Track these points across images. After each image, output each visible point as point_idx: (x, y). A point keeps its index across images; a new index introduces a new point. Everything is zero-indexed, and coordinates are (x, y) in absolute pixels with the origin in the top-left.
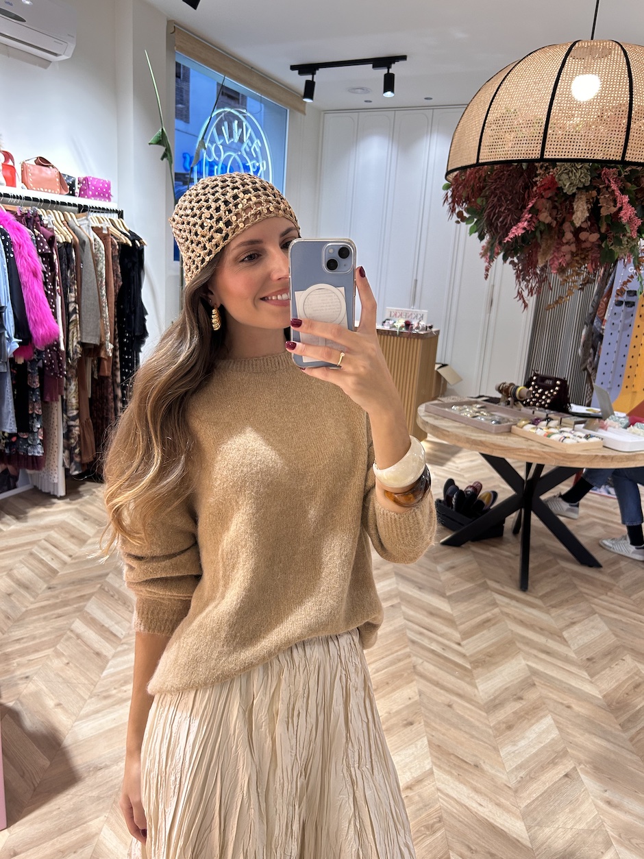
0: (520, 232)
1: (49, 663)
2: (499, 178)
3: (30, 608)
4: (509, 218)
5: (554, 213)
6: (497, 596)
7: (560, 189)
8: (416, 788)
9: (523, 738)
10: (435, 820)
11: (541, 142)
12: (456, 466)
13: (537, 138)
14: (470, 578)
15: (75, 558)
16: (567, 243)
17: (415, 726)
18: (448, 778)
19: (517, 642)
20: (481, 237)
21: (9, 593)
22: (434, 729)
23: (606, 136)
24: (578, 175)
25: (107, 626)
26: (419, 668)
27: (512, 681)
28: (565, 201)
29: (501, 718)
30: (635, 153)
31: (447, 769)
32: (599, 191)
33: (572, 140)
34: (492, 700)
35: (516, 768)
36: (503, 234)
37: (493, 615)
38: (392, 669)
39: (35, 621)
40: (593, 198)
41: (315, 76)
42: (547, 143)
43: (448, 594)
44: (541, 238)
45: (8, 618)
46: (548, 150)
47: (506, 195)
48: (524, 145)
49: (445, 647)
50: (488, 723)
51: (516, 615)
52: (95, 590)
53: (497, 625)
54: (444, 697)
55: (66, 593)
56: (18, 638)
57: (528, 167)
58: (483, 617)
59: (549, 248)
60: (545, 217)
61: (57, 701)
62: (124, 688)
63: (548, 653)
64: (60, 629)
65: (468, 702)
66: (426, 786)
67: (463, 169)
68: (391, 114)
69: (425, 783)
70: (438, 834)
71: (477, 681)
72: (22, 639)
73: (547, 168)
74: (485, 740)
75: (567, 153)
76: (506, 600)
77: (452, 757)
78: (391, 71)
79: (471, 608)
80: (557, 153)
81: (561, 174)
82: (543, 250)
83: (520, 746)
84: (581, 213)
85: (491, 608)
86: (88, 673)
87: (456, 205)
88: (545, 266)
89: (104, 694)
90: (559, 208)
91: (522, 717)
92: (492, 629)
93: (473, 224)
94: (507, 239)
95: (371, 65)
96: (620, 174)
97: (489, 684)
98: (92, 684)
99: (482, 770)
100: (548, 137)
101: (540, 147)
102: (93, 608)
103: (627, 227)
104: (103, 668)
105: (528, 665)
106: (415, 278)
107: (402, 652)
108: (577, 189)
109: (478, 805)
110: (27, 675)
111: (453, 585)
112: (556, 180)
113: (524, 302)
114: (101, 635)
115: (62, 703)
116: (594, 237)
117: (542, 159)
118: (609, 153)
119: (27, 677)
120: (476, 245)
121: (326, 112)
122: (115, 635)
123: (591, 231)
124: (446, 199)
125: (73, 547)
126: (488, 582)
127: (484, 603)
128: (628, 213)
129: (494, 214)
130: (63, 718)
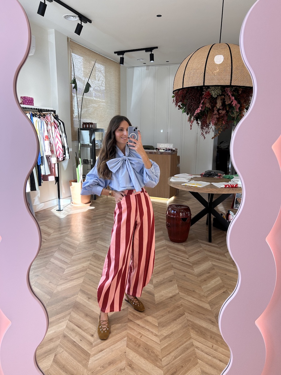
0: (199, 111)
1: (45, 271)
2: (191, 93)
4: (195, 106)
5: (211, 103)
6: (202, 245)
7: (212, 96)
8: (174, 297)
9: (210, 283)
10: (180, 305)
13: (202, 79)
15: (47, 240)
16: (215, 114)
17: (172, 282)
18: (184, 294)
19: (208, 257)
20: (188, 114)
22: (179, 282)
23: (224, 77)
24: (217, 91)
25: (63, 260)
26: (174, 266)
27: (206, 268)
28: (214, 100)
29: (202, 278)
30: (234, 82)
31: (184, 292)
33: (213, 79)
34: (199, 274)
35: (207, 291)
36: (194, 113)
37: (200, 250)
38: (165, 266)
40: (223, 98)
41: (124, 55)
42: (205, 80)
44: (207, 113)
46: (206, 83)
48: (198, 81)
49: (183, 260)
50: (198, 280)
51: (208, 249)
52: (56, 250)
53: (202, 253)
54: (183, 273)
57: (200, 89)
58: (197, 250)
59: (210, 117)
60: (208, 105)
61: (49, 281)
62: (72, 277)
63: (219, 260)
64: (46, 261)
65: (191, 275)
66: (177, 297)
67: (179, 90)
71: (194, 269)
73: (207, 89)
75: (211, 84)
77: (186, 289)
79: (192, 248)
80: (209, 84)
81: (211, 91)
82: (208, 117)
83: (208, 285)
84: (219, 104)
85: (199, 248)
86: (58, 273)
87: (177, 103)
89: (65, 279)
90: (212, 102)
91: (210, 278)
92: (199, 254)
93: (184, 109)
95: (145, 51)
96: (231, 90)
97: (197, 270)
99: (196, 292)
100: (205, 78)
101: (203, 82)
102: (56, 254)
103: (235, 108)
104: (64, 272)
105: (212, 264)
107: (168, 262)
108: (217, 96)
110: (38, 275)
112: (210, 93)
113: (204, 136)
114: (61, 263)
116: (224, 112)
117: (204, 86)
118: (226, 83)
120: (186, 117)
121: (129, 68)
122: (66, 262)
123: (223, 110)
124: (174, 101)
125: (46, 236)
126: (198, 240)
127: (197, 246)
128: (235, 103)
129: (190, 105)
130: (52, 285)
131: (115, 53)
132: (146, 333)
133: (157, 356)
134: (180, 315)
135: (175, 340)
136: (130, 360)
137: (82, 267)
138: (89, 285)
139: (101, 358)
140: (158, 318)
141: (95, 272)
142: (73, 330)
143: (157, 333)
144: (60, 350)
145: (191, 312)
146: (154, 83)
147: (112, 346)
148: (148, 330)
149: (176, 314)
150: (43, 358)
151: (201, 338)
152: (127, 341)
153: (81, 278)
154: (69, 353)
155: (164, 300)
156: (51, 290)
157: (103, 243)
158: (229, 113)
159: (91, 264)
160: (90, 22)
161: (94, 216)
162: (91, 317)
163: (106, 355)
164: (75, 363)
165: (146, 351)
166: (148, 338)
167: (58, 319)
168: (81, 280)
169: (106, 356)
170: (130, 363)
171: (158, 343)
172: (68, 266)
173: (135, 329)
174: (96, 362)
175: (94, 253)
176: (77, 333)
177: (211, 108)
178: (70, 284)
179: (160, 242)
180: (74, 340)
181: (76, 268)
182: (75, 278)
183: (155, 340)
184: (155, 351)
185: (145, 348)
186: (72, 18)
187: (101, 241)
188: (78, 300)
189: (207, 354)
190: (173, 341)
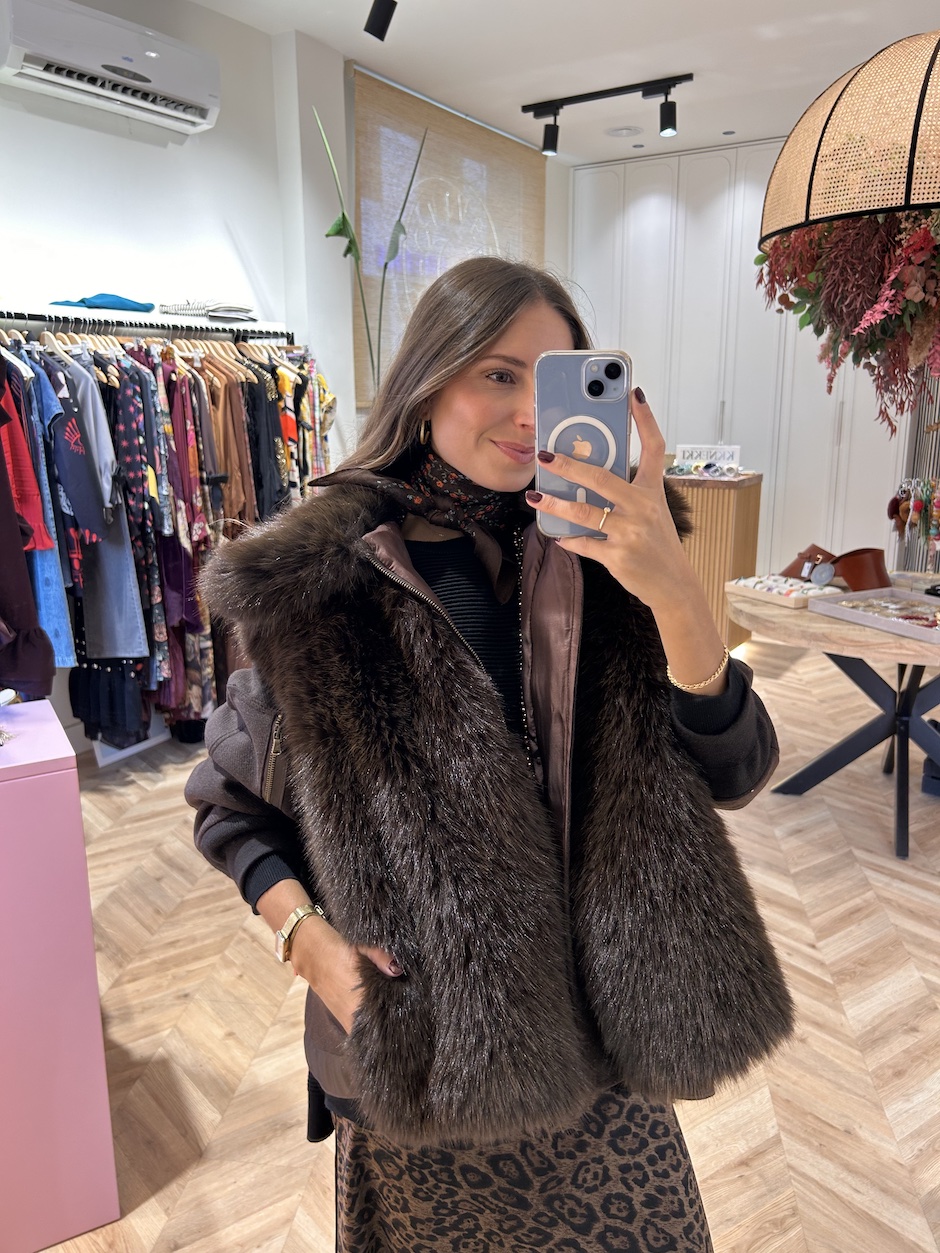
0: (879, 318)
1: (216, 976)
2: (841, 240)
3: (187, 898)
4: (860, 299)
5: (932, 285)
6: (869, 873)
8: (755, 1163)
9: (920, 1090)
10: (786, 1213)
11: (905, 180)
12: (798, 677)
13: (898, 176)
14: (828, 847)
18: (805, 1149)
19: (904, 943)
20: (819, 331)
21: (157, 877)
22: (780, 1075)
27: (899, 1003)
29: (884, 1060)
31: (803, 1136)
34: (868, 1032)
35: (912, 1136)
36: (851, 324)
37: (865, 901)
41: (558, 118)
42: (914, 181)
43: (793, 871)
44: (912, 323)
45: (158, 912)
46: (917, 191)
47: (855, 264)
48: (879, 187)
49: (792, 951)
50: (864, 1067)
51: (901, 901)
53: (873, 918)
56: (173, 939)
57: (886, 220)
58: (851, 904)
59: (926, 339)
60: (915, 293)
61: (228, 1029)
65: (831, 1036)
66: (770, 1161)
67: (787, 230)
68: (673, 161)
69: (770, 1157)
70: (792, 1234)
71: (843, 1003)
72: (178, 941)
73: (916, 219)
74: (860, 1092)
76: (886, 879)
77: (809, 1118)
78: (670, 99)
79: (830, 892)
80: (931, 195)
81: (937, 227)
82: (917, 342)
83: (916, 1102)
85: (861, 891)
86: (269, 990)
87: (777, 286)
88: (921, 369)
89: (293, 1020)
91: (918, 1057)
92: (864, 923)
93: (804, 312)
94: (857, 329)
95: (640, 93)
97: (859, 1010)
98: (276, 1006)
99: (857, 1138)
100: (914, 172)
101: (903, 187)
105: (923, 979)
106: (721, 399)
109: (852, 1192)
110: (187, 991)
111: (801, 857)
112: (932, 234)
113: (891, 424)
115: (234, 1031)
117: (907, 206)
119: (186, 996)
120: (812, 342)
121: (577, 167)
124: (760, 281)
126: (855, 852)
127: (850, 883)
129: (836, 295)
130: (237, 1053)
131: (526, 109)
146: (674, 221)
156: (230, 1077)
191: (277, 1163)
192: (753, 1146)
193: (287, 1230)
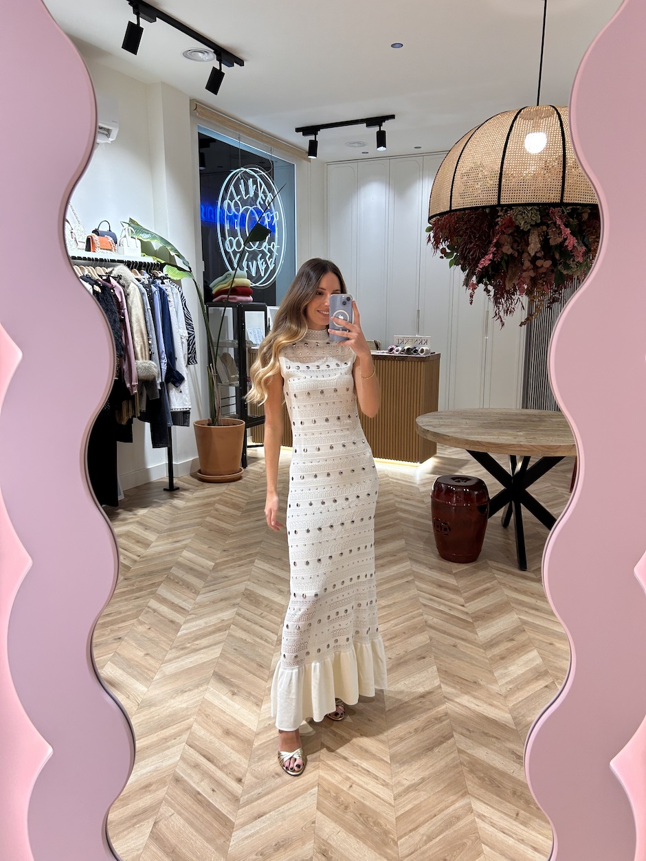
0: (488, 262)
1: (135, 629)
2: (469, 221)
4: (478, 252)
5: (515, 246)
6: (496, 572)
7: (518, 227)
8: (427, 697)
9: (513, 664)
10: (442, 715)
11: (497, 191)
13: (494, 189)
15: (143, 557)
16: (527, 270)
17: (427, 659)
18: (453, 690)
19: (511, 603)
20: (463, 269)
22: (442, 661)
23: (547, 184)
24: (529, 215)
26: (430, 622)
27: (506, 629)
28: (523, 235)
29: (496, 653)
30: (571, 196)
31: (452, 684)
32: (548, 226)
33: (521, 189)
34: (488, 642)
35: (507, 683)
36: (474, 265)
37: (492, 585)
38: (408, 623)
39: (119, 601)
40: (544, 232)
41: (317, 136)
42: (502, 192)
44: (507, 267)
46: (503, 198)
48: (485, 195)
49: (451, 608)
50: (484, 655)
52: (163, 579)
53: (496, 592)
54: (450, 641)
55: (140, 582)
57: (490, 211)
58: (484, 586)
59: (514, 274)
60: (507, 249)
61: (146, 652)
62: (196, 643)
63: (537, 610)
64: (139, 606)
65: (470, 644)
66: (435, 695)
67: (441, 214)
68: (386, 161)
70: (444, 723)
71: (477, 630)
73: (506, 211)
75: (517, 200)
77: (456, 677)
79: (474, 581)
80: (510, 200)
81: (516, 215)
82: (510, 276)
83: (510, 669)
84: (534, 246)
85: (490, 580)
86: (166, 634)
87: (439, 243)
89: (181, 647)
90: (519, 240)
91: (513, 651)
92: (491, 595)
93: (453, 258)
94: (478, 269)
95: (365, 124)
97: (485, 632)
98: (171, 641)
99: (480, 685)
100: (502, 189)
101: (496, 195)
102: (163, 591)
103: (572, 254)
104: (178, 631)
105: (519, 618)
106: (417, 308)
107: (416, 612)
108: (531, 225)
112: (514, 220)
113: (501, 321)
114: (172, 609)
115: (149, 653)
116: (548, 264)
117: (499, 204)
118: (550, 197)
119: (120, 638)
120: (459, 274)
121: (328, 163)
122: (184, 609)
123: (545, 258)
124: (429, 240)
125: (139, 549)
126: (489, 562)
127: (484, 577)
128: (572, 242)
129: (466, 249)
130: (152, 662)
131: (298, 130)
132: (361, 778)
133: (386, 833)
134: (442, 740)
135: (430, 797)
136: (323, 840)
137: (219, 621)
138: (234, 663)
139: (257, 832)
140: (391, 743)
141: (248, 632)
142: (196, 766)
143: (387, 778)
144: (165, 810)
145: (468, 733)
146: (387, 197)
147: (283, 807)
148: (368, 771)
149: (433, 736)
150: (127, 828)
151: (490, 794)
152: (319, 795)
153: (216, 646)
154: (186, 820)
155: (406, 703)
157: (268, 565)
158: (559, 267)
159: (239, 614)
160: (241, 63)
161: (248, 504)
162: (237, 737)
163: (270, 827)
164: (199, 842)
165: (362, 819)
166: (367, 790)
167: (163, 739)
168: (216, 652)
169: (269, 830)
170: (324, 848)
171: (390, 804)
172: (188, 618)
173: (338, 768)
174: (246, 842)
175: (246, 589)
176: (206, 774)
177: (516, 255)
178: (192, 659)
179: (398, 566)
180: (198, 789)
181: (205, 623)
182: (201, 647)
183: (382, 796)
184: (382, 822)
185: (360, 814)
186: (200, 54)
187: (264, 561)
188: (208, 696)
189: (504, 833)
190: (425, 800)
191: (180, 706)
192: (427, 689)
193: (188, 732)
